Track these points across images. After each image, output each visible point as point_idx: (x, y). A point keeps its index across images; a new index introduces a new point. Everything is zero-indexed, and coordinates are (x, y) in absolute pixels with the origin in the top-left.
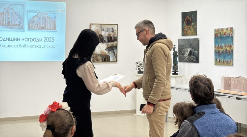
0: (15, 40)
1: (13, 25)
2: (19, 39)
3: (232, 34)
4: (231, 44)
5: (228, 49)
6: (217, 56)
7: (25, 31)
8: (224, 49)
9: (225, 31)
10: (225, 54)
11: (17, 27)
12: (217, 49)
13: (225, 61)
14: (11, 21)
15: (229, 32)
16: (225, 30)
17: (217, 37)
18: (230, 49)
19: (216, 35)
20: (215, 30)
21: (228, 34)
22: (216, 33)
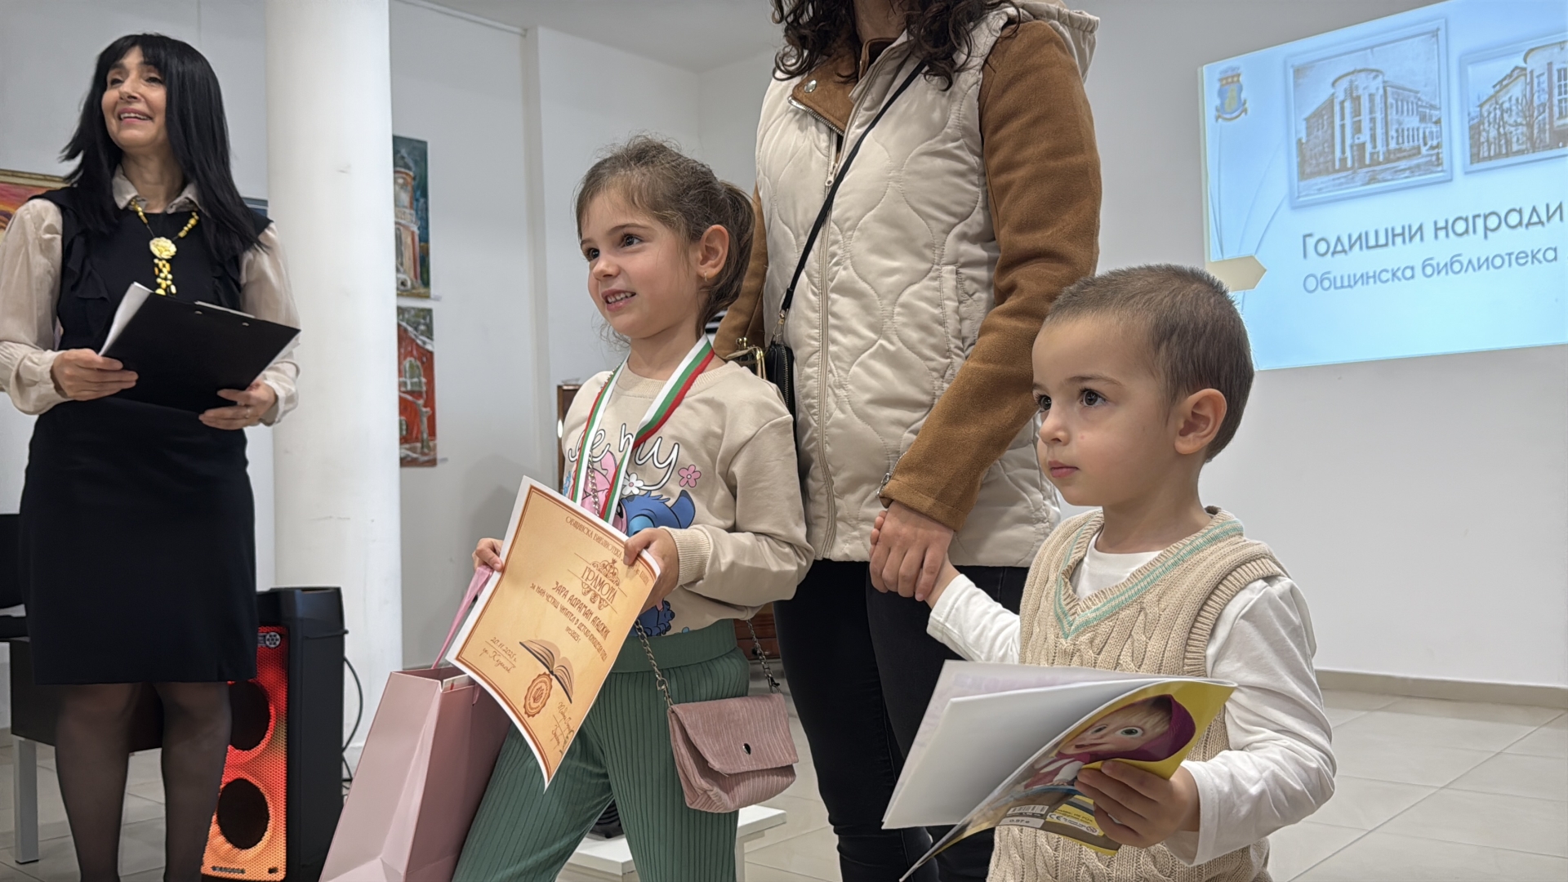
0: (1399, 240)
1: (1381, 159)
2: (1420, 228)
7: (1451, 180)
11: (1403, 164)
14: (1373, 138)
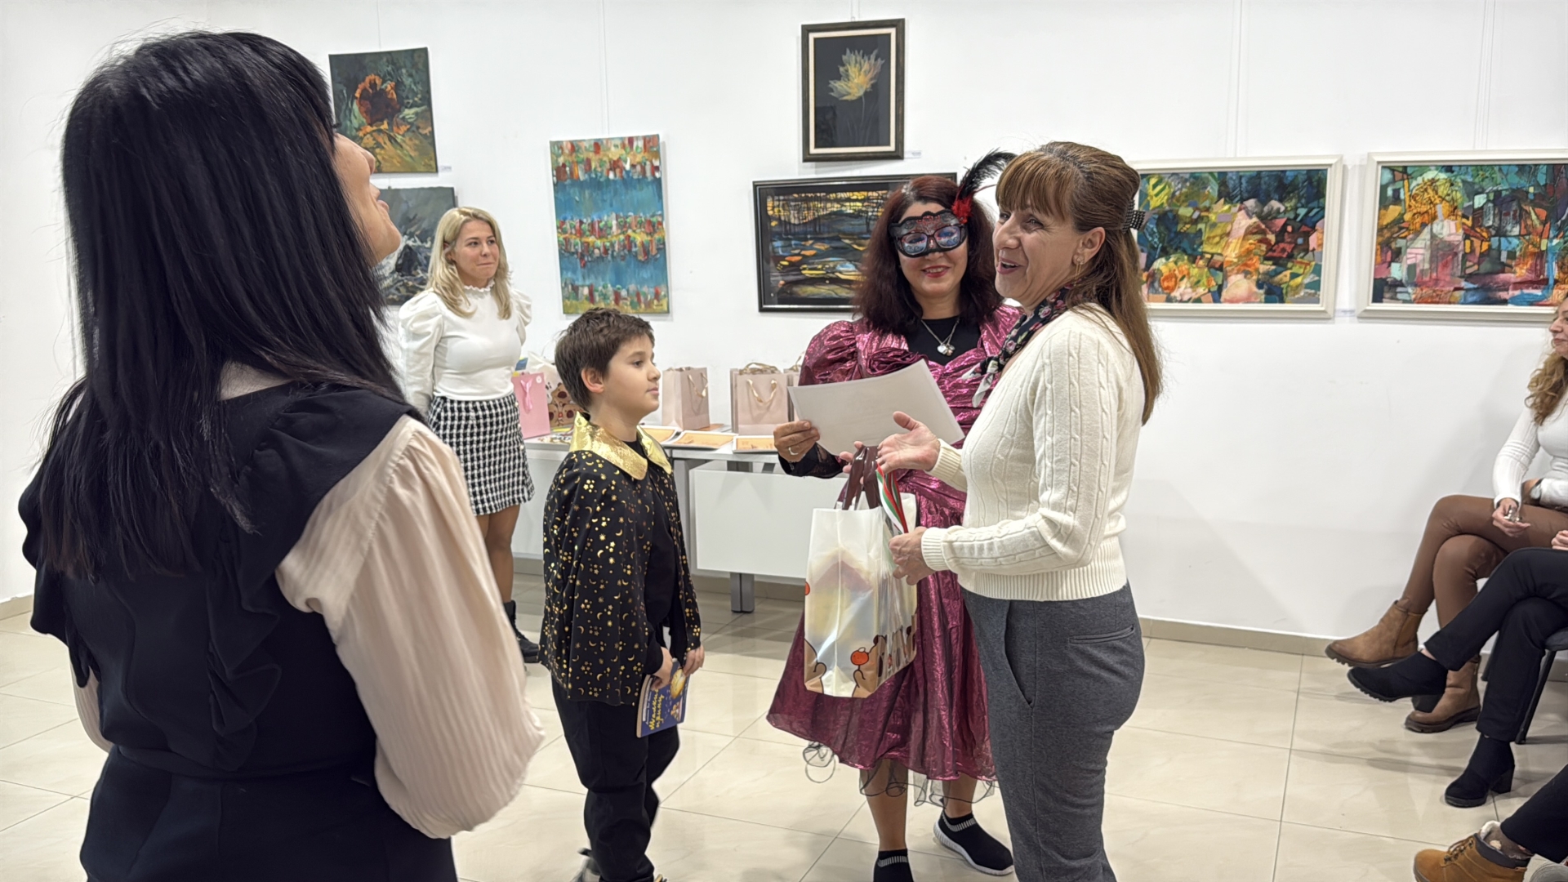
3: (657, 168)
4: (653, 216)
5: (640, 237)
6: (574, 272)
8: (616, 237)
9: (614, 153)
10: (623, 263)
12: (576, 240)
13: (624, 293)
15: (639, 158)
16: (613, 149)
17: (568, 182)
18: (646, 238)
19: (559, 172)
20: (557, 147)
21: (633, 166)
22: (561, 160)
